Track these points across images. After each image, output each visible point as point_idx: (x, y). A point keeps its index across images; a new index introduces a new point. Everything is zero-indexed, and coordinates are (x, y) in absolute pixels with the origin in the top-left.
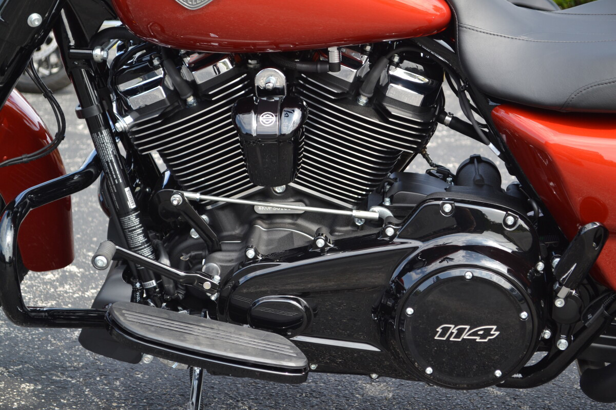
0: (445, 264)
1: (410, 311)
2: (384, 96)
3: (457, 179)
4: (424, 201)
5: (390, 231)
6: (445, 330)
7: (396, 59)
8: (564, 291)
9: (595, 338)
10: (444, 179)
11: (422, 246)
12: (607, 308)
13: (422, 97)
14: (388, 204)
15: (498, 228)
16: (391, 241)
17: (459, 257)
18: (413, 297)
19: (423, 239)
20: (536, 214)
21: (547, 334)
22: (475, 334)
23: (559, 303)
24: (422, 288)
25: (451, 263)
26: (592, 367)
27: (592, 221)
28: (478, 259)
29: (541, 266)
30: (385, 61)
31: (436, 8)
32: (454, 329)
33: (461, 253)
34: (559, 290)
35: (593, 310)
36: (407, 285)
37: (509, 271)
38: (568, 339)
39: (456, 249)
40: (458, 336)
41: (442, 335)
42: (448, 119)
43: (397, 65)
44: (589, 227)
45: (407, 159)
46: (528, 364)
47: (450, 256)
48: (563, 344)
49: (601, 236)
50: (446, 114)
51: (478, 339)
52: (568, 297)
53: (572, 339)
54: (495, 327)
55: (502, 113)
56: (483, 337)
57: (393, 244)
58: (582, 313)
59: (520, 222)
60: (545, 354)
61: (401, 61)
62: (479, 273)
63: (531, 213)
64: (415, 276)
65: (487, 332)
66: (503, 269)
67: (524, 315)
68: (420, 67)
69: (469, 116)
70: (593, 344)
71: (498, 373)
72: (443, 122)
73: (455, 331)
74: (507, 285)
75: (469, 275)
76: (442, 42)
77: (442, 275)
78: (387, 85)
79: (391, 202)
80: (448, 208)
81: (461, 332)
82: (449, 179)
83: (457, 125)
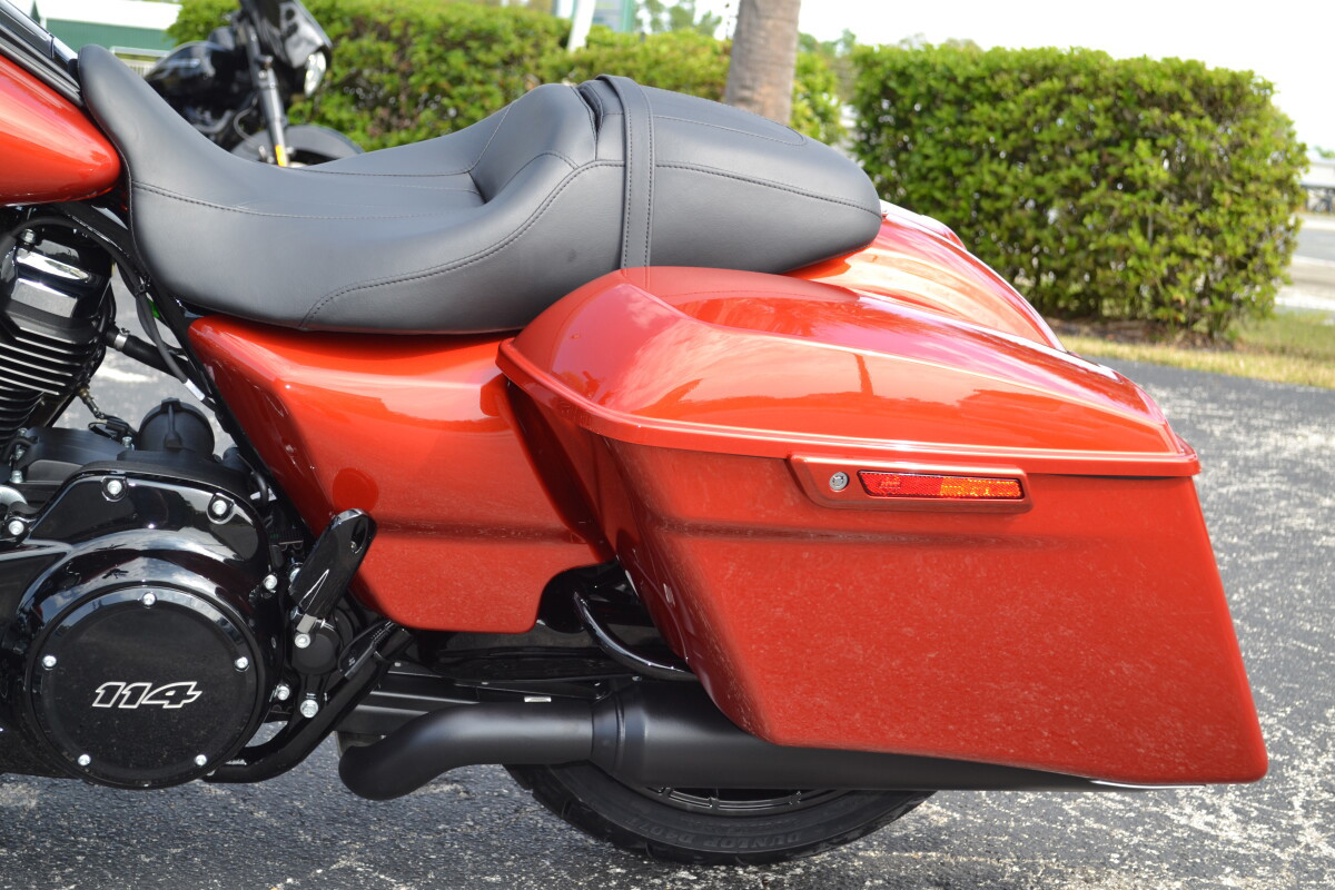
0: (112, 580)
1: (50, 661)
2: (8, 299)
3: (139, 439)
4: (75, 476)
5: (16, 527)
6: (111, 691)
7: (29, 238)
8: (307, 622)
9: (362, 696)
10: (119, 440)
11: (71, 551)
12: (379, 648)
13: (74, 301)
14: (17, 481)
15: (201, 521)
16: (18, 543)
17: (136, 569)
18: (55, 637)
19: (73, 540)
20: (265, 496)
21: (283, 692)
22: (161, 696)
23: (302, 641)
24: (69, 622)
25: (122, 579)
26: (361, 744)
27: (350, 507)
28: (170, 573)
29: (271, 582)
30: (9, 239)
31: (97, 156)
32: (125, 690)
33: (141, 562)
34: (298, 620)
35: (357, 650)
36: (47, 617)
37: (218, 591)
38: (319, 700)
39: (131, 555)
40: (132, 700)
41: (105, 699)
42: (121, 339)
43: (31, 248)
44: (346, 516)
45: (56, 406)
46: (251, 744)
47: (121, 567)
48: (310, 708)
49: (365, 532)
50: (117, 331)
51: (166, 705)
52: (314, 632)
53: (326, 699)
54: (194, 684)
55: (208, 332)
56: (173, 700)
57: (24, 548)
58: (339, 657)
59: (237, 510)
60: (281, 724)
61: (38, 241)
62: (169, 596)
63: (256, 496)
64: (61, 600)
65: (181, 693)
66: (209, 588)
67: (242, 662)
68: (74, 253)
69: (153, 333)
70: (360, 707)
71: (201, 760)
72: (112, 345)
73: (127, 693)
74: (214, 615)
75: (149, 599)
76: (106, 212)
77: (108, 599)
78: (14, 280)
79: (25, 476)
80: (115, 487)
81: (136, 693)
82: (127, 439)
83: (135, 349)
